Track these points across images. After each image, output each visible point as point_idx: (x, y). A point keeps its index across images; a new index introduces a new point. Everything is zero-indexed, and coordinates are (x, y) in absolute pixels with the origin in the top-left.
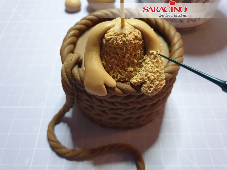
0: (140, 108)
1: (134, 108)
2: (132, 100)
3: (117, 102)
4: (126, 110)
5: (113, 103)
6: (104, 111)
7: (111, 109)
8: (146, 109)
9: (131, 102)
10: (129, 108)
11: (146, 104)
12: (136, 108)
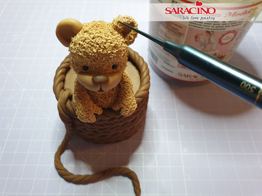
0: (123, 125)
1: (118, 126)
2: (115, 121)
3: (104, 124)
4: (112, 128)
5: (101, 125)
6: (95, 132)
7: (100, 129)
8: (128, 125)
9: (115, 122)
10: (114, 126)
11: (127, 122)
12: (120, 126)
